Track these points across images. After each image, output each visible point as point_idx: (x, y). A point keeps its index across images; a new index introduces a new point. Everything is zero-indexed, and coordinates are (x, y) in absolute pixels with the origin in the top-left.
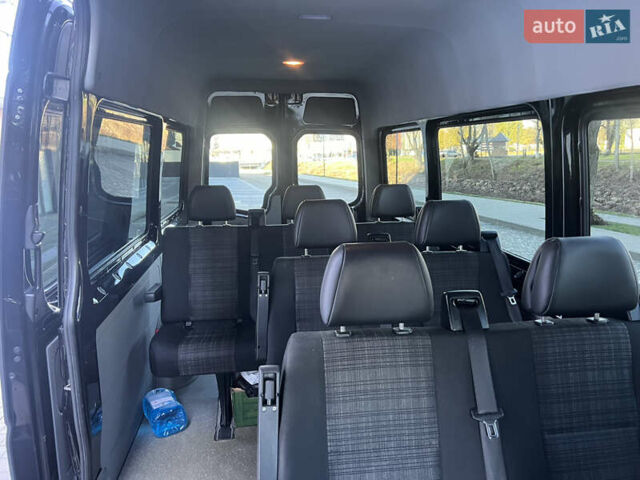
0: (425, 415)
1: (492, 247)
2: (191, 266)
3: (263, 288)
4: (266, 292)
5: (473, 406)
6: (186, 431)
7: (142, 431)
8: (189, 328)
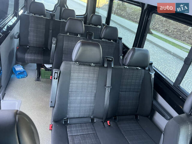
0: (94, 85)
1: (120, 42)
2: (30, 28)
3: (54, 43)
4: (55, 44)
5: (105, 84)
6: (26, 78)
7: (13, 76)
8: (28, 48)
